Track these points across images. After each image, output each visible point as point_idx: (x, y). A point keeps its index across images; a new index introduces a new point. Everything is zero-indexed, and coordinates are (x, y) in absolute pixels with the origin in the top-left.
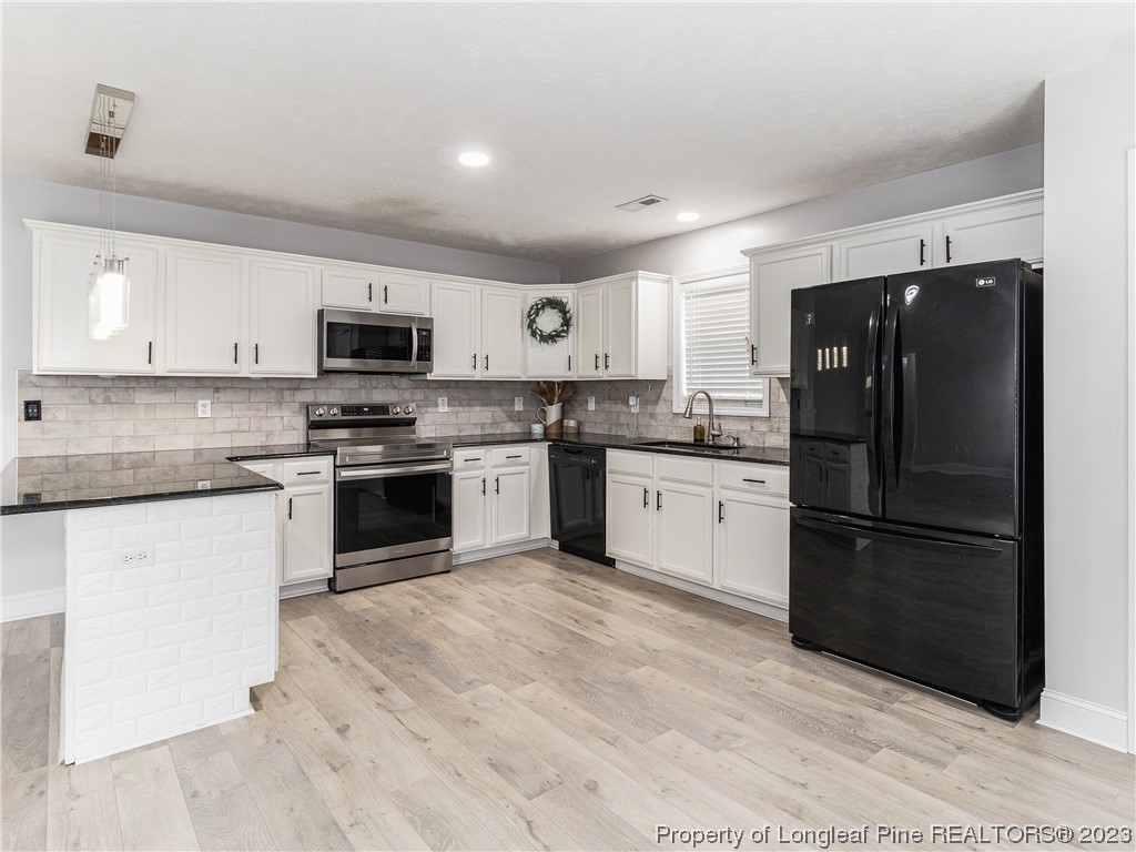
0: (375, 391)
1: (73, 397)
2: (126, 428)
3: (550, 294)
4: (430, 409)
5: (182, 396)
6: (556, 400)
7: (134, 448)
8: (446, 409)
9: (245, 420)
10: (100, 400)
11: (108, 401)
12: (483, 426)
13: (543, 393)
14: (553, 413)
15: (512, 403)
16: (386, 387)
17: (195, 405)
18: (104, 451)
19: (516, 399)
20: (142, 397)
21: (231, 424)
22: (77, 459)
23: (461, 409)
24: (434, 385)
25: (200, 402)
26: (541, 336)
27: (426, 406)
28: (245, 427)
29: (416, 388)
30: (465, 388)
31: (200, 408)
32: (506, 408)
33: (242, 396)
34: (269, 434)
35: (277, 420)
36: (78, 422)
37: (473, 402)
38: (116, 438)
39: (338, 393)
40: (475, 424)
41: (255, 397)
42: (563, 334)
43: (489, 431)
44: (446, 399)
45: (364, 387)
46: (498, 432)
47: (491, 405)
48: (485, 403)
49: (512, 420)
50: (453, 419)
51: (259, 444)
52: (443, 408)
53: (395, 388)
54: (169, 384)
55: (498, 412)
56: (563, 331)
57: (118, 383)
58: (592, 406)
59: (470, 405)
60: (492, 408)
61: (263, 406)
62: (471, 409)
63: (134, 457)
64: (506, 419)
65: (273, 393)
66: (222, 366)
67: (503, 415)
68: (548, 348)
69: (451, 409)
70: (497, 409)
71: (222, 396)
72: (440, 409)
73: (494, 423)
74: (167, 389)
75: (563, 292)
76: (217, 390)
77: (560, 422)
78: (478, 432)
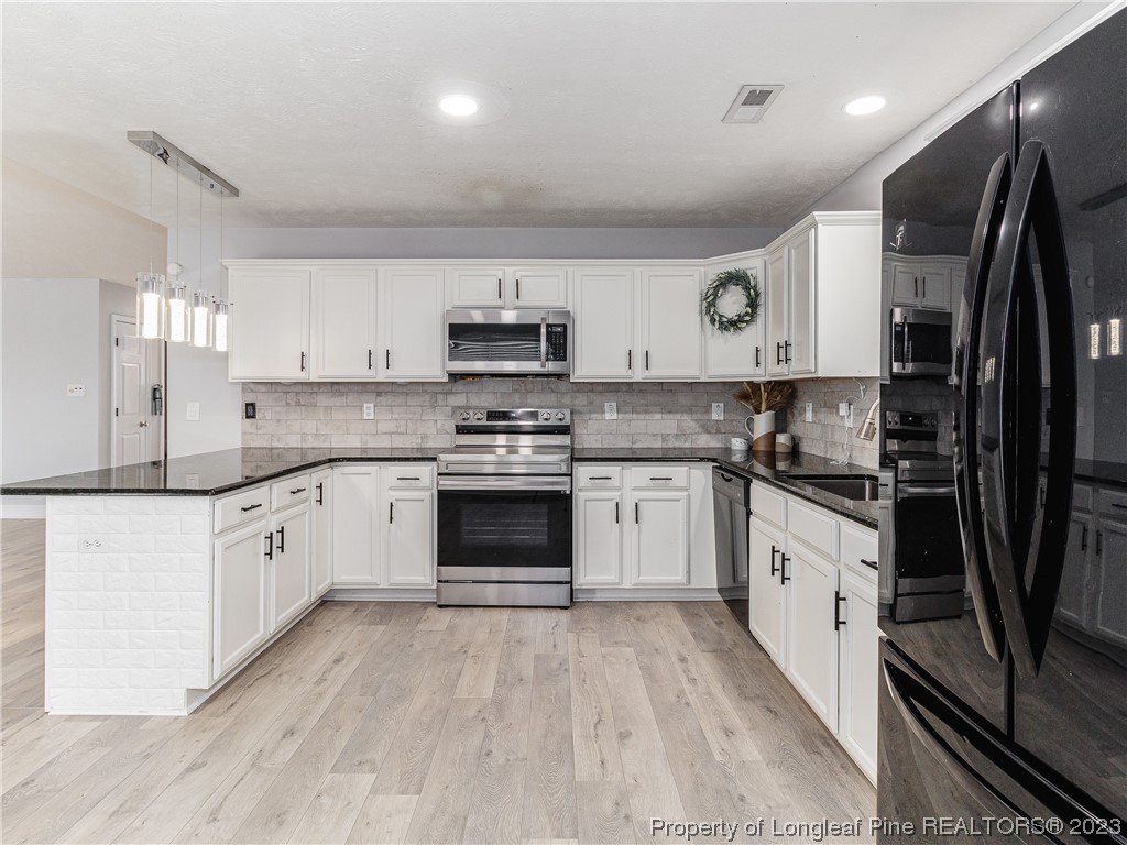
0: (529, 395)
1: (276, 400)
2: (311, 427)
3: (731, 267)
4: (594, 416)
5: (352, 399)
6: (763, 407)
7: (316, 445)
8: (615, 416)
9: (403, 423)
10: (293, 403)
11: (298, 404)
12: (665, 437)
13: (745, 397)
14: (763, 423)
15: (708, 409)
16: (543, 390)
17: (362, 407)
18: (296, 446)
19: (714, 405)
20: (323, 400)
21: (391, 426)
22: (277, 451)
23: (635, 416)
24: (600, 388)
25: (366, 405)
26: (721, 323)
27: (590, 412)
28: (402, 430)
29: (578, 392)
30: (640, 391)
31: (366, 411)
32: (699, 416)
33: (400, 400)
34: (424, 437)
35: (431, 423)
36: (279, 421)
37: (650, 408)
38: (304, 435)
39: (491, 397)
40: (654, 435)
41: (412, 401)
42: (748, 318)
43: (672, 444)
44: (614, 404)
45: (517, 391)
46: (687, 445)
47: (677, 412)
48: (668, 410)
49: (709, 432)
50: (624, 428)
51: (415, 446)
52: (611, 415)
53: (553, 391)
54: (342, 388)
55: (688, 422)
56: (747, 314)
57: (305, 388)
58: (809, 416)
59: (646, 412)
60: (678, 416)
61: (419, 409)
62: (648, 416)
63: (316, 452)
64: (700, 430)
65: (427, 397)
66: (359, 372)
67: (693, 424)
68: (731, 337)
69: (621, 416)
70: (685, 417)
71: (383, 400)
72: (608, 416)
73: (681, 435)
74: (341, 394)
75: (751, 261)
76: (379, 394)
77: (771, 437)
78: (658, 444)
